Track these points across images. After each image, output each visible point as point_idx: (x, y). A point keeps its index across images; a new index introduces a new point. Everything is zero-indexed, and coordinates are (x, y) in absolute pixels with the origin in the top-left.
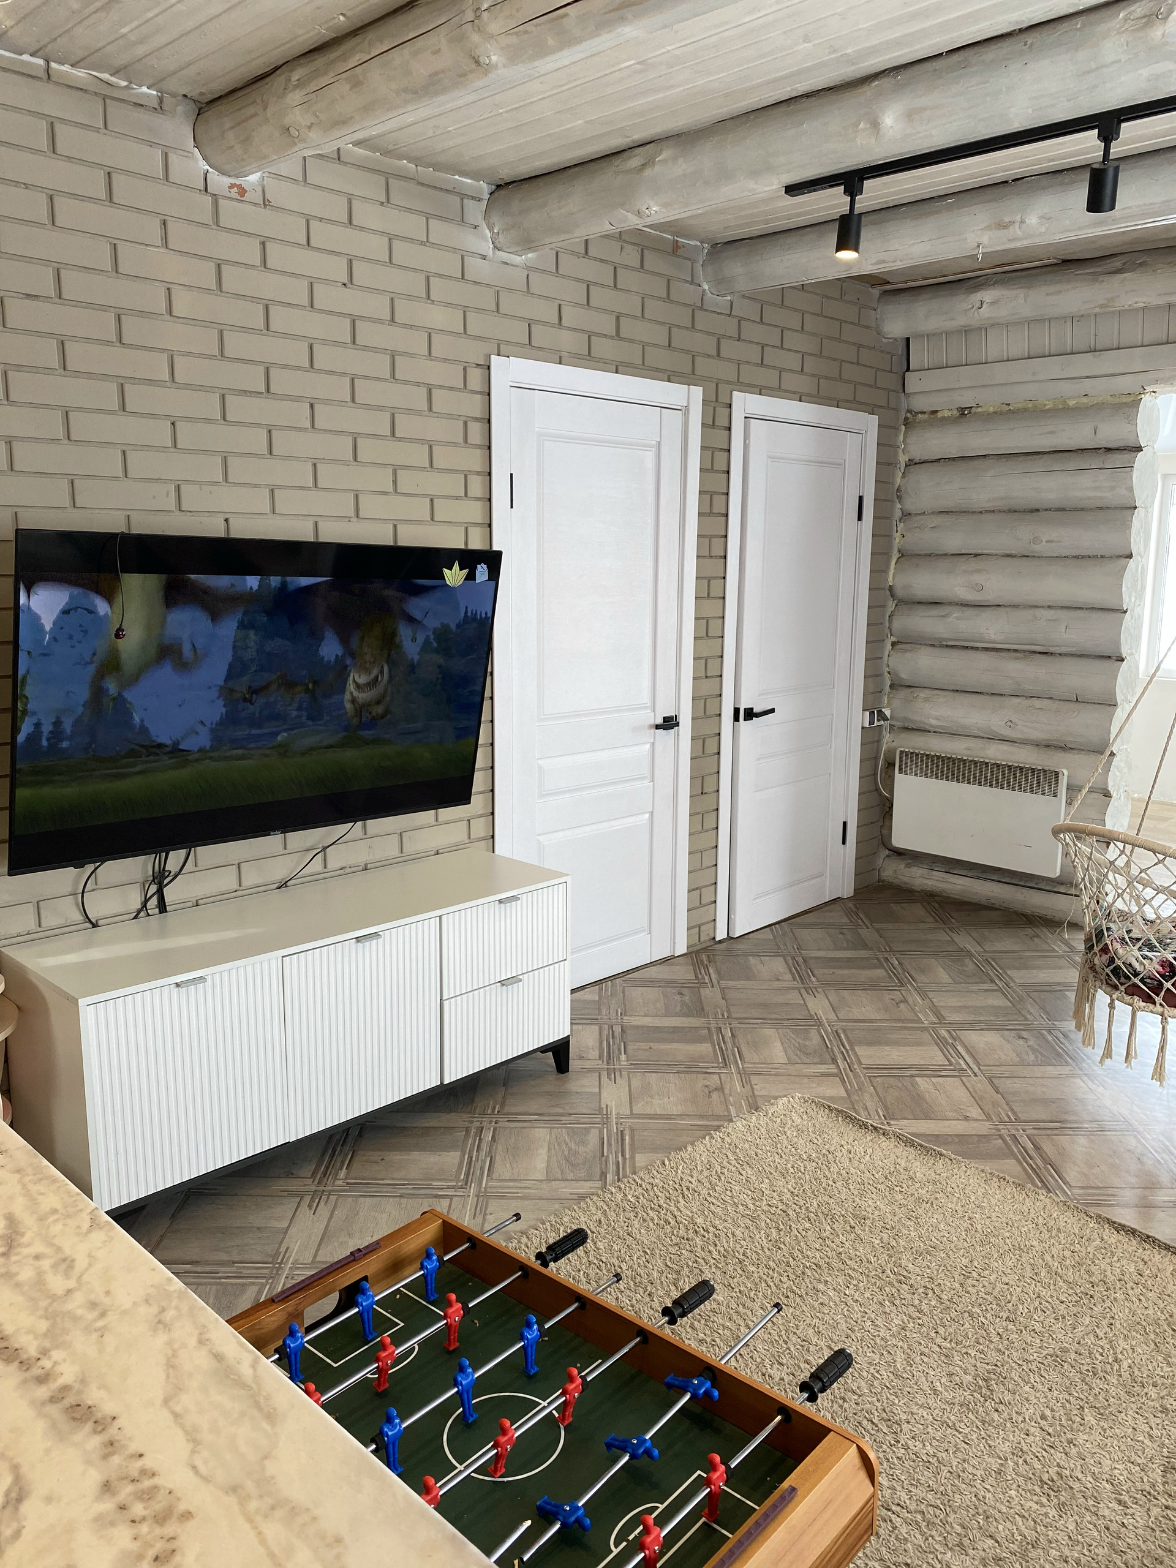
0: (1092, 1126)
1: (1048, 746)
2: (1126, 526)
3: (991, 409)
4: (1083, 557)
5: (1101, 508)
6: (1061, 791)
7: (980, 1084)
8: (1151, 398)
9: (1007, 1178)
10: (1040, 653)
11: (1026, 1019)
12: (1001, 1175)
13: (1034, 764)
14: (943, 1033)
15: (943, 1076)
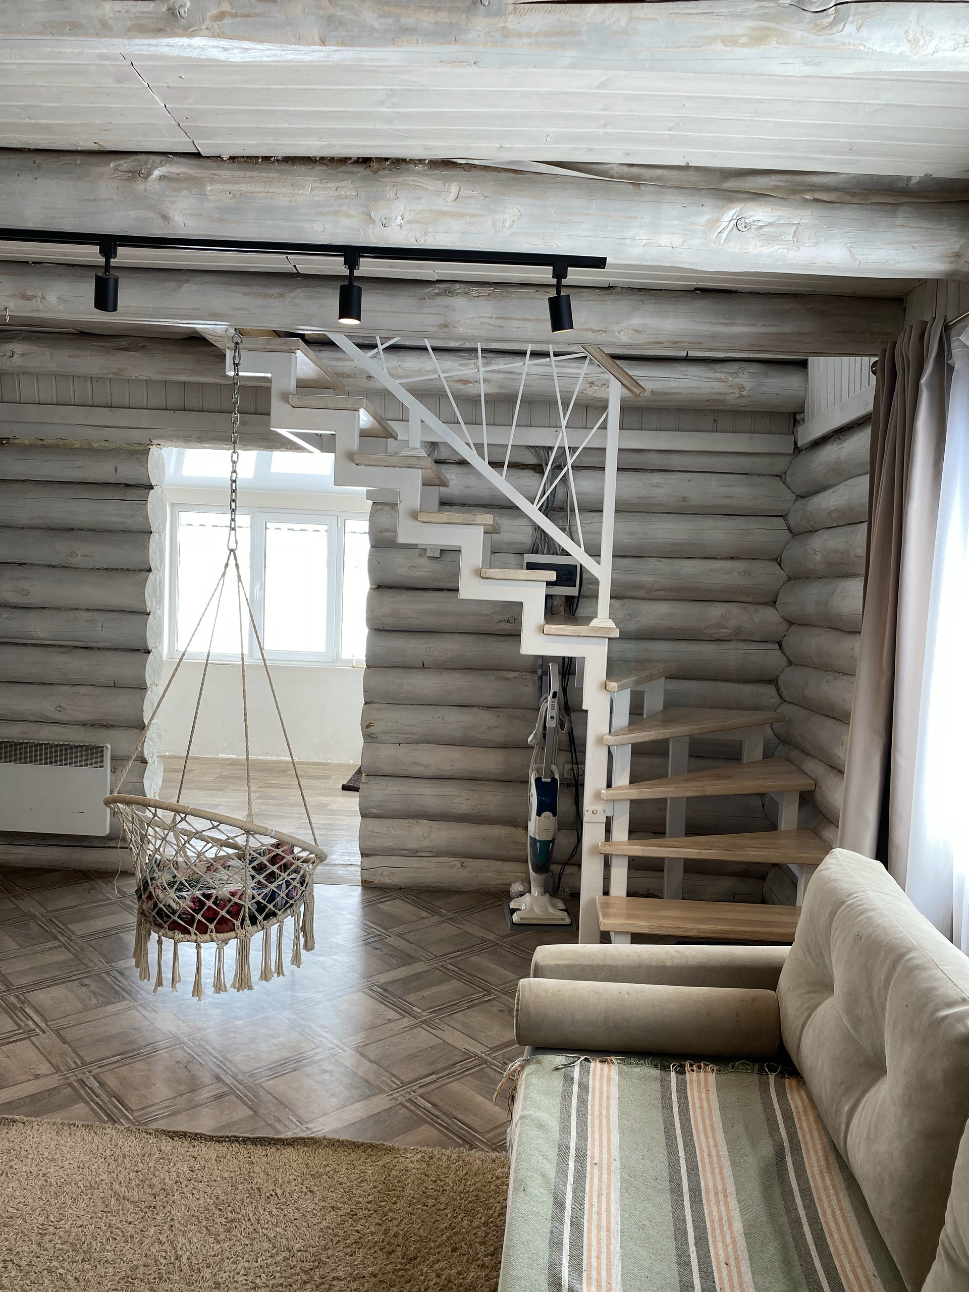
0: (148, 1049)
1: (94, 725)
2: (146, 547)
3: (27, 442)
4: (113, 569)
5: (124, 531)
6: (106, 762)
7: (48, 1039)
8: (157, 449)
9: (77, 1123)
10: (81, 648)
11: (87, 967)
12: (72, 1122)
13: (82, 742)
14: (12, 999)
15: (13, 1042)
